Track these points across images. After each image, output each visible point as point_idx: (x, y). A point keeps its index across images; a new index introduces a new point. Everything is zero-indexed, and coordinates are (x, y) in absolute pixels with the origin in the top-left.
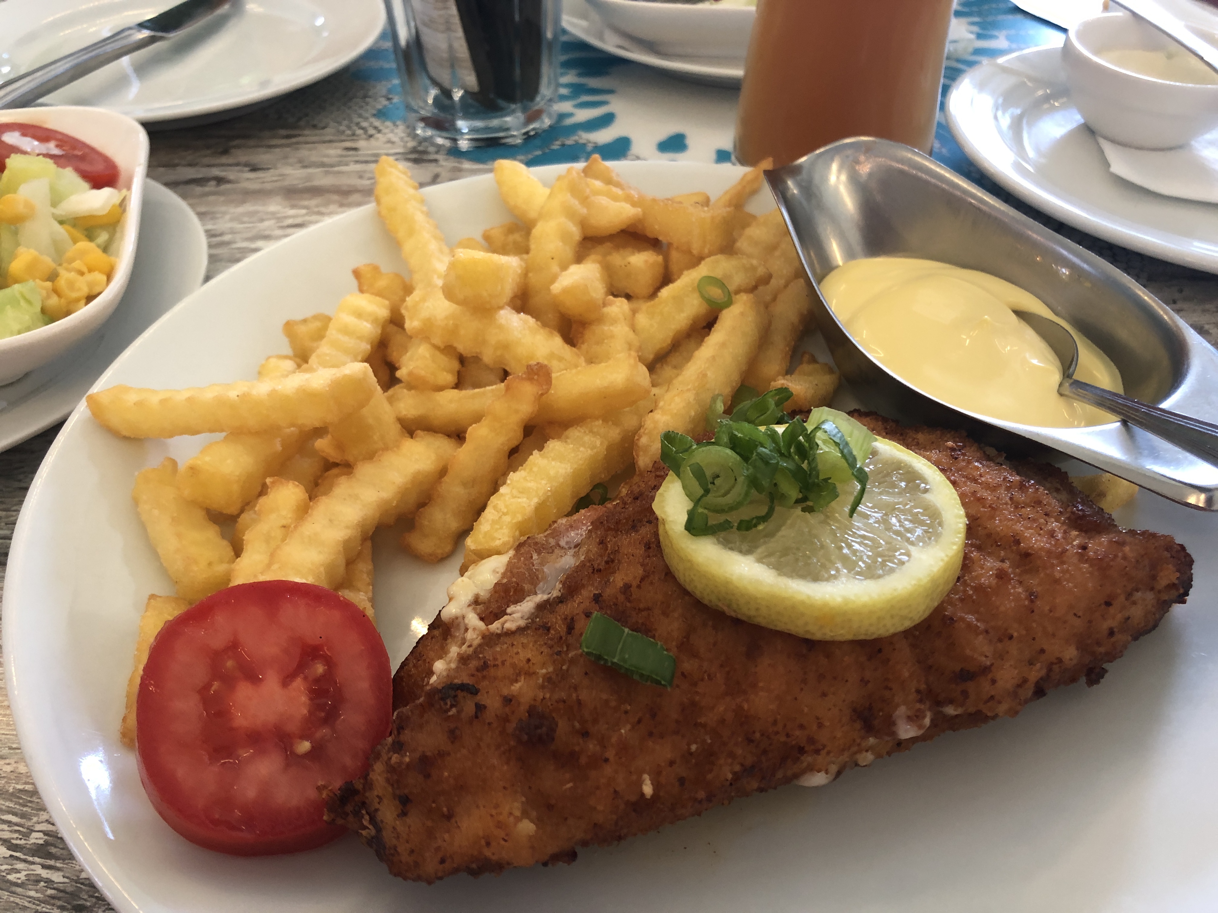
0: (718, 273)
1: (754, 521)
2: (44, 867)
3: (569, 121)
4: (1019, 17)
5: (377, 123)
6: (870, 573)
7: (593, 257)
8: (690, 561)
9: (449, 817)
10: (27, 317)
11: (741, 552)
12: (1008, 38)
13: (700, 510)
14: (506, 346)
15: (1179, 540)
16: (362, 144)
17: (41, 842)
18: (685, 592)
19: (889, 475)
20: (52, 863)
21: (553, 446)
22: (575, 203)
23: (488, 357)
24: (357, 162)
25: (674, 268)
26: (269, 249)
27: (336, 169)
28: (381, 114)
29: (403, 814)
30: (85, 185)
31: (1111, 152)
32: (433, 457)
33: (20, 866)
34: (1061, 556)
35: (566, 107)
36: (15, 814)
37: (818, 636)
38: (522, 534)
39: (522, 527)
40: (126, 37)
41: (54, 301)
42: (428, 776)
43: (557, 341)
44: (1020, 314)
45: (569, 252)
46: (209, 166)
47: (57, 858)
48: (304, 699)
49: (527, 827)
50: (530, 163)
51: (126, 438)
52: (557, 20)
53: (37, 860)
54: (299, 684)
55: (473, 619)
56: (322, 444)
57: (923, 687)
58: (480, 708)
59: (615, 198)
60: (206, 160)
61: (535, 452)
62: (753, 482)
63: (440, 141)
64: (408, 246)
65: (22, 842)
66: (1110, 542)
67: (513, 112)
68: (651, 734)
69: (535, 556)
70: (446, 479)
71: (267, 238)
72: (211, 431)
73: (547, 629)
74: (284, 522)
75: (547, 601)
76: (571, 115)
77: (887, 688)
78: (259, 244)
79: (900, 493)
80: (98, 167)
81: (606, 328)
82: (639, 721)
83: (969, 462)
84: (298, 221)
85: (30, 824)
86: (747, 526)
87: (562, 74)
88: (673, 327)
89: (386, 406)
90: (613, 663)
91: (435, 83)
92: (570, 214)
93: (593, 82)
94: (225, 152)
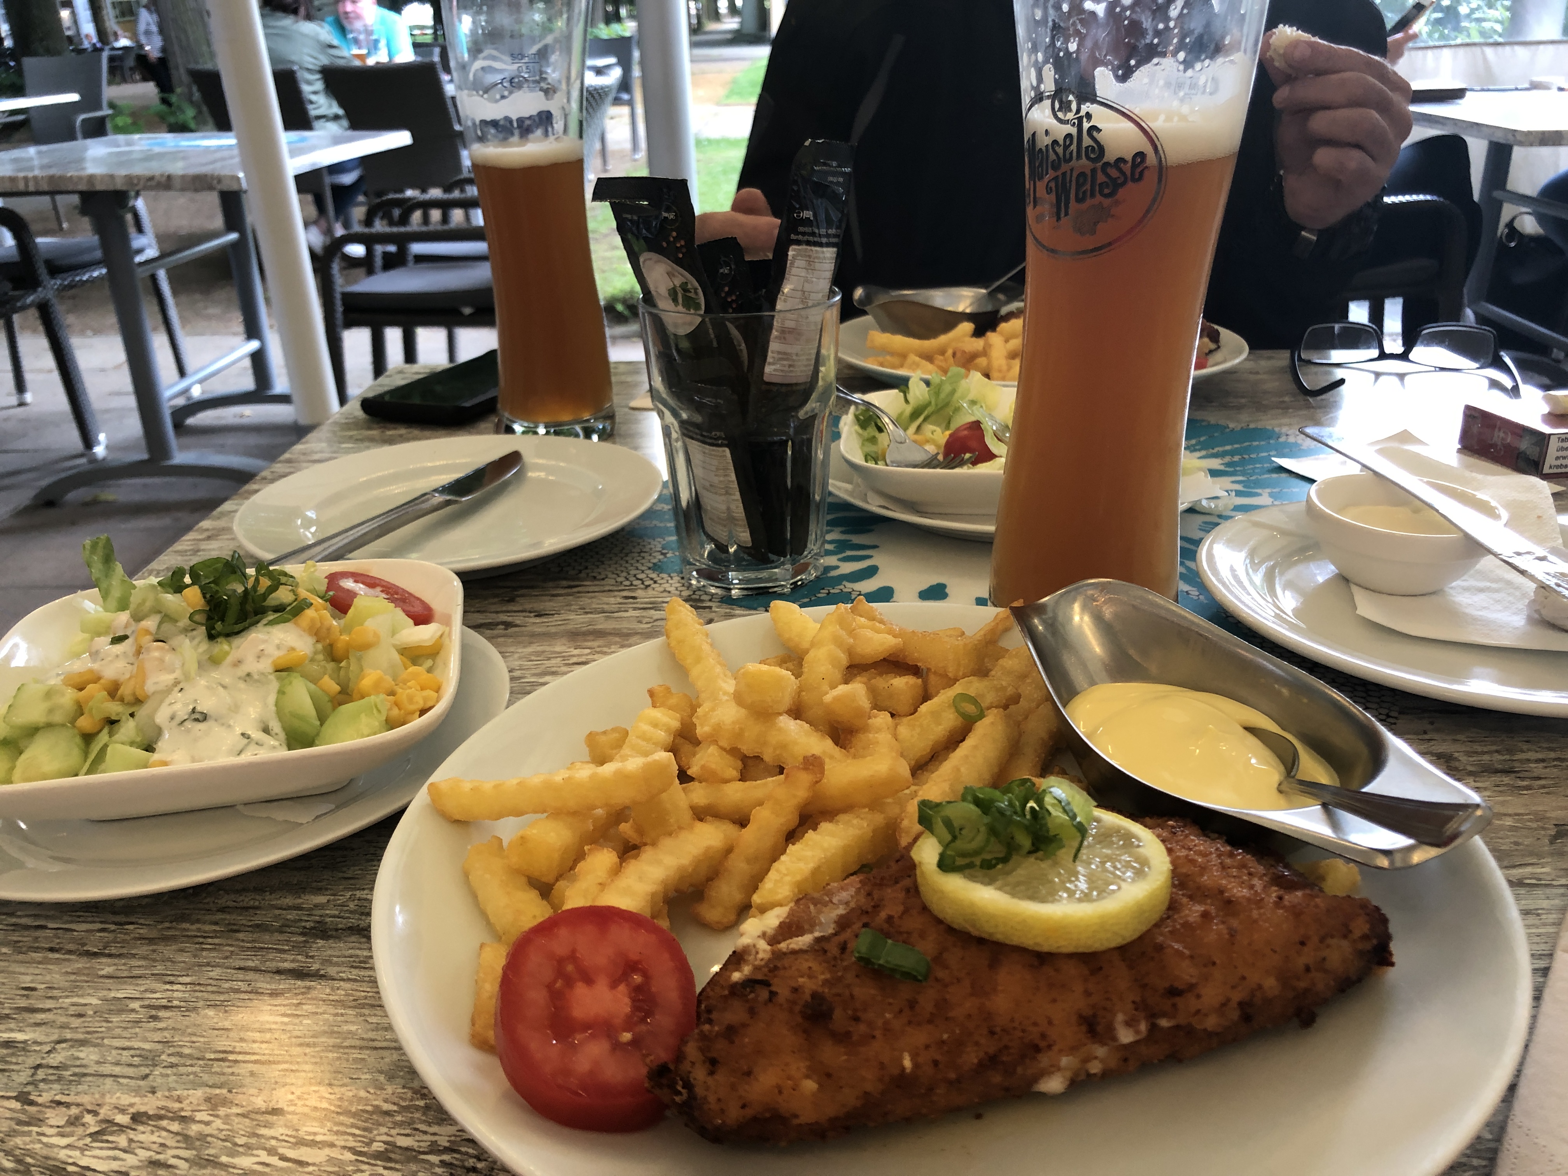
0: (972, 692)
1: (994, 862)
2: (385, 1168)
3: (834, 573)
4: (1284, 475)
5: (654, 576)
6: (1086, 898)
7: (859, 678)
8: (942, 892)
9: (749, 1073)
10: (377, 724)
11: (983, 883)
12: (1271, 495)
13: (949, 853)
14: (784, 746)
15: (1375, 903)
16: (639, 593)
17: (382, 1149)
18: (939, 921)
19: (1111, 836)
20: (392, 1165)
21: (825, 826)
22: (843, 633)
23: (768, 756)
24: (635, 609)
25: (932, 690)
26: (555, 683)
27: (616, 615)
28: (657, 568)
29: (711, 1073)
30: (411, 622)
31: (1359, 596)
32: (722, 836)
33: (364, 1167)
34: (1259, 903)
35: (832, 560)
36: (358, 1128)
37: (1046, 949)
38: (800, 892)
39: (799, 885)
40: (428, 500)
41: (395, 712)
42: (732, 1042)
43: (829, 742)
44: (1251, 730)
45: (838, 675)
46: (497, 612)
47: (396, 1162)
48: (627, 1000)
49: (810, 1085)
50: (801, 606)
51: (457, 822)
52: (825, 484)
53: (379, 1163)
54: (622, 988)
55: (763, 945)
56: (625, 828)
57: (1138, 999)
58: (773, 994)
59: (878, 632)
60: (494, 608)
61: (810, 831)
62: (992, 831)
63: (713, 590)
64: (695, 672)
65: (366, 1149)
66: (1304, 895)
67: (783, 564)
68: (910, 1023)
69: (812, 907)
70: (732, 856)
71: (554, 673)
72: (535, 812)
73: (825, 952)
74: (600, 881)
75: (823, 937)
76: (837, 567)
77: (1108, 999)
78: (547, 678)
79: (1118, 848)
80: (417, 609)
81: (871, 735)
82: (901, 1011)
83: (1187, 836)
84: (583, 659)
85: (371, 1135)
86: (988, 865)
87: (828, 532)
88: (932, 737)
89: (683, 794)
90: (880, 965)
91: (711, 539)
92: (837, 641)
93: (856, 539)
94: (512, 600)
